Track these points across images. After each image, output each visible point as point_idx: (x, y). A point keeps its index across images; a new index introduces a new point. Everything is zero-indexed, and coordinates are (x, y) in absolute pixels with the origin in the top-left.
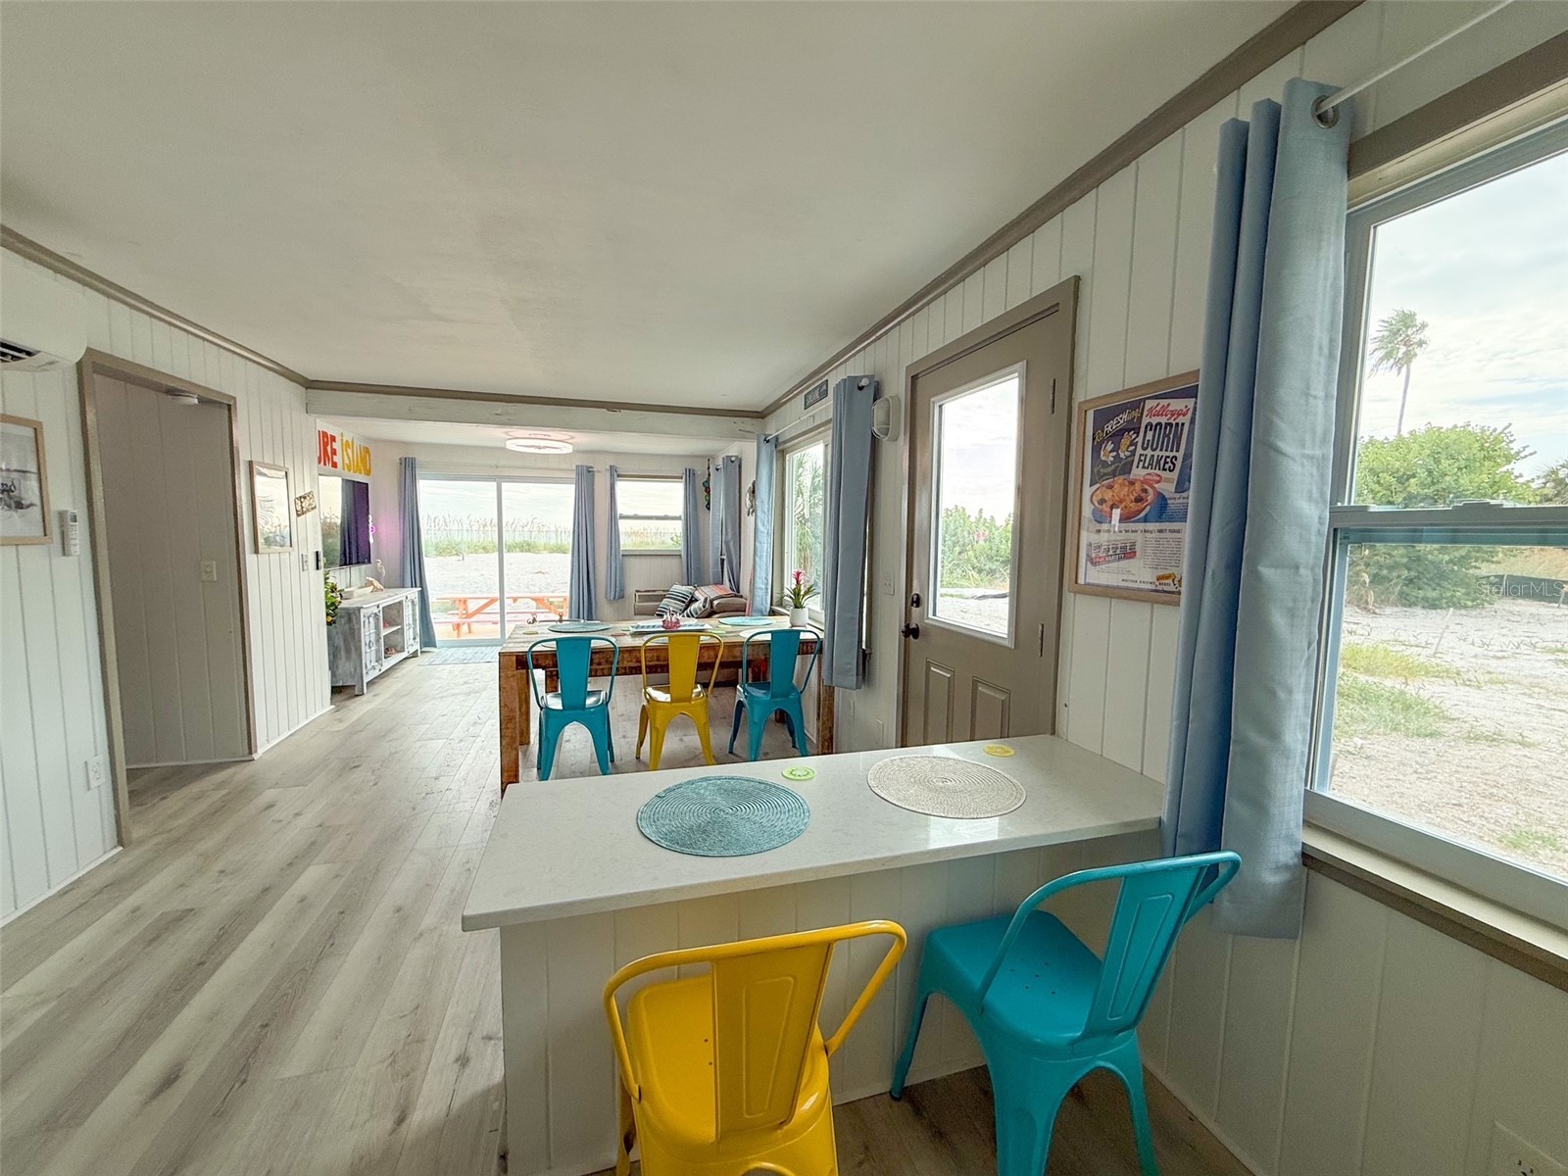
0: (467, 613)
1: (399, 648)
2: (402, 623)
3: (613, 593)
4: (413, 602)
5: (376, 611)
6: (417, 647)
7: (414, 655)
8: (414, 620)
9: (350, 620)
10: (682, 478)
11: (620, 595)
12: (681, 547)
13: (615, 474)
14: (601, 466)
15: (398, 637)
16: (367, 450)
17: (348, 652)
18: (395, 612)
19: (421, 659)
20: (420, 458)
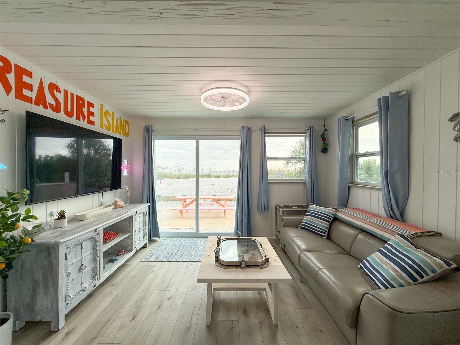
0: (186, 204)
1: (129, 248)
2: (131, 232)
3: (263, 208)
4: (144, 213)
5: (93, 234)
6: (147, 241)
7: (144, 247)
8: (145, 225)
9: (49, 255)
10: (305, 133)
11: (267, 208)
12: (306, 177)
13: (265, 132)
14: (256, 126)
15: (129, 241)
16: (127, 122)
17: (46, 286)
18: (128, 223)
19: (150, 248)
20: (155, 127)
